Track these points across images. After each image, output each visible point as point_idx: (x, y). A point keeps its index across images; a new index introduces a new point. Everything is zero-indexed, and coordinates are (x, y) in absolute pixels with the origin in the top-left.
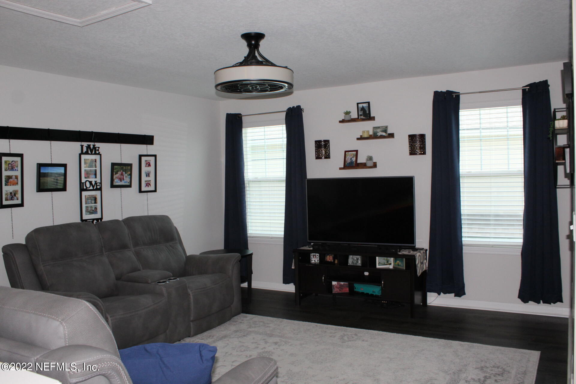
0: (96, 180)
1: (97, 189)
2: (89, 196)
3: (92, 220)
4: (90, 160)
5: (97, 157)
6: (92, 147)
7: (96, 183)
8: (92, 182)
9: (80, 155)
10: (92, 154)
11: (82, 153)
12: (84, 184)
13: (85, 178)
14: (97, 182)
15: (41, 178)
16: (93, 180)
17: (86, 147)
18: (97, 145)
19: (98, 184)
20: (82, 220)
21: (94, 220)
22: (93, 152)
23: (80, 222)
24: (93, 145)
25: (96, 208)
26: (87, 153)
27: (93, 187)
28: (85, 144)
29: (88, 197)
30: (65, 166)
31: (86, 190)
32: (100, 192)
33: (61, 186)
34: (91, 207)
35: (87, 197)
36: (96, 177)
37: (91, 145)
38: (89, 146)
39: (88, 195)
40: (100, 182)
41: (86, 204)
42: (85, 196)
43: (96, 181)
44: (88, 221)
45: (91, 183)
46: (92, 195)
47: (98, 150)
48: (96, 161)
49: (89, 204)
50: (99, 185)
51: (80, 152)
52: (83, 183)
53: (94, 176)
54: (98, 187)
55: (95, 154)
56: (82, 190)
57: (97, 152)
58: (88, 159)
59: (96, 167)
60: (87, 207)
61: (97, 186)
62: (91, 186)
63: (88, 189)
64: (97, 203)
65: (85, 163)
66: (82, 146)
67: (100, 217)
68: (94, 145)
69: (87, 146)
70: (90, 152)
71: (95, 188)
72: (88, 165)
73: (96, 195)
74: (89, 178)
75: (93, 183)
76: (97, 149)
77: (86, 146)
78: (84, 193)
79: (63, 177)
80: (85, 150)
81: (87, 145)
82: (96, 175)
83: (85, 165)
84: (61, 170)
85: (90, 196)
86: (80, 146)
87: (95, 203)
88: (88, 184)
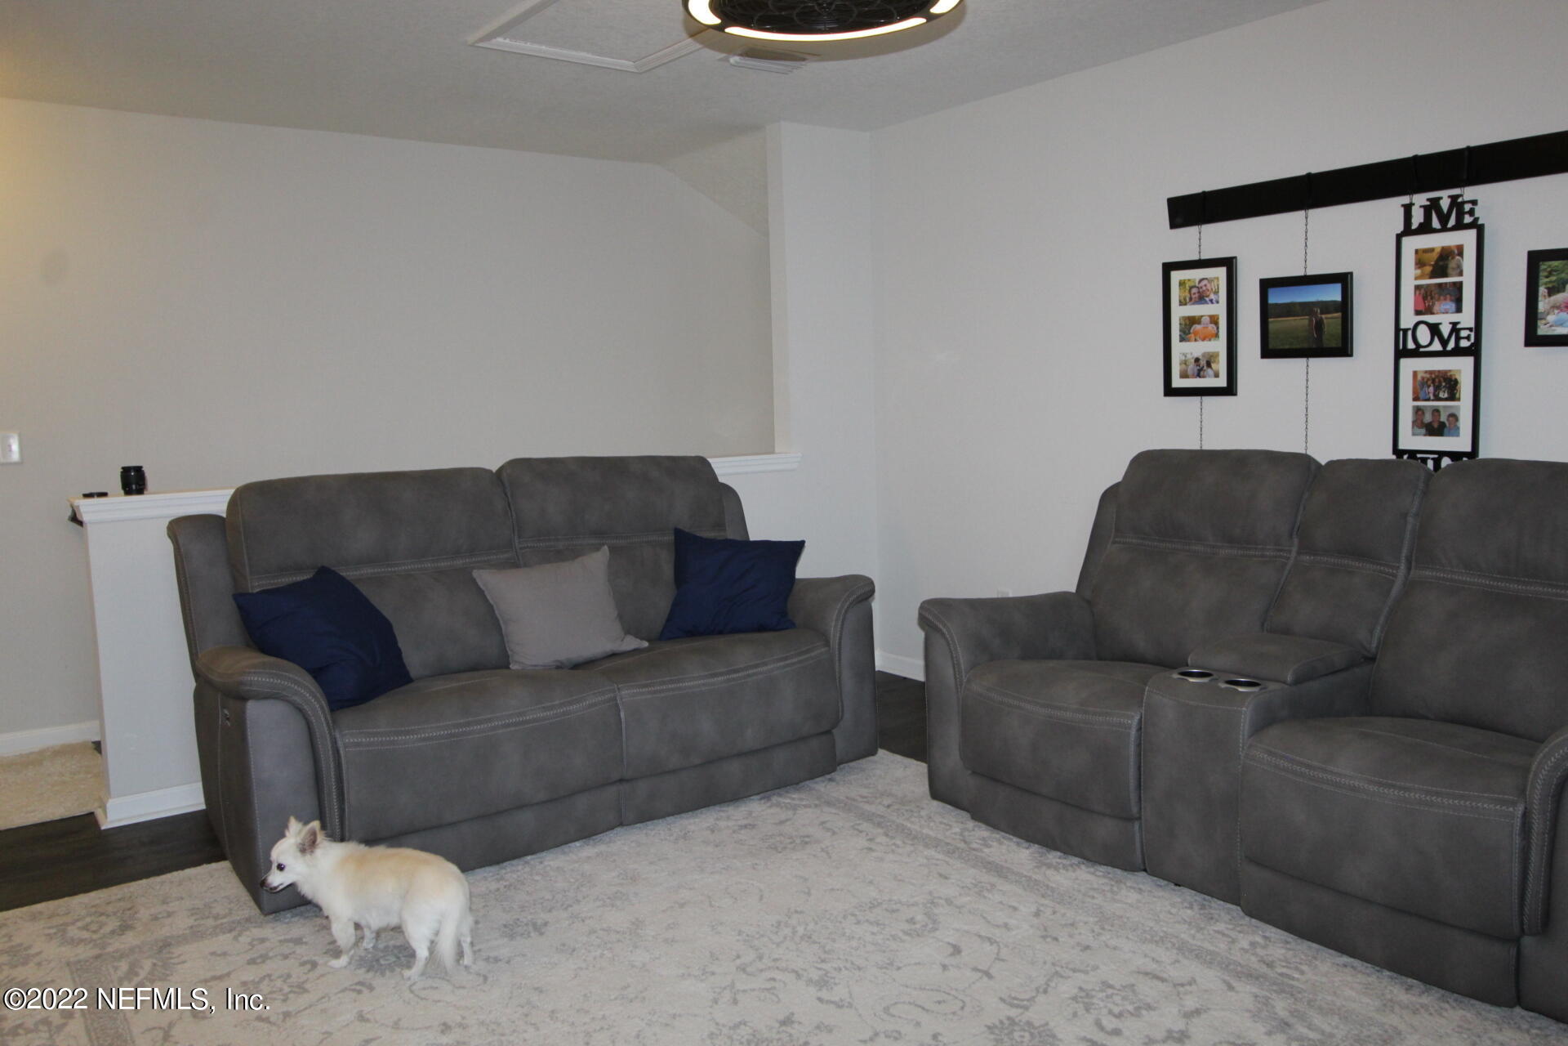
0: (1455, 318)
1: (1458, 352)
2: (1428, 376)
3: (1436, 456)
4: (1438, 250)
5: (1468, 238)
6: (1445, 204)
7: (1455, 329)
8: (1441, 326)
9: (1399, 237)
10: (1444, 229)
11: (1408, 231)
12: (1410, 333)
13: (1418, 313)
14: (1459, 326)
15: (1270, 320)
16: (1445, 321)
17: (1422, 210)
18: (1469, 193)
19: (1464, 334)
20: (1397, 452)
21: (1442, 454)
22: (1452, 222)
23: (1394, 457)
24: (1449, 197)
25: (1454, 417)
26: (1425, 229)
27: (1444, 343)
28: (1420, 199)
29: (1423, 378)
30: (1344, 280)
31: (1417, 353)
32: (1470, 360)
33: (1335, 343)
34: (1436, 411)
35: (1419, 378)
36: (1459, 310)
37: (1440, 198)
38: (1434, 204)
39: (1426, 372)
40: (1472, 324)
41: (1416, 399)
42: (1415, 374)
43: (1454, 324)
44: (1419, 456)
45: (1434, 329)
46: (1439, 371)
47: (1471, 213)
48: (1461, 254)
49: (1428, 400)
50: (1468, 338)
51: (1400, 228)
52: (1405, 331)
53: (1452, 306)
54: (1464, 344)
55: (1460, 226)
56: (1401, 353)
57: (1468, 219)
58: (1432, 250)
59: (1461, 274)
60: (1418, 411)
61: (1458, 339)
62: (1436, 340)
63: (1422, 350)
64: (1459, 400)
65: (1420, 264)
66: (1408, 209)
67: (1468, 448)
68: (1454, 198)
69: (1428, 203)
70: (1436, 224)
71: (1451, 345)
72: (1428, 269)
73: (1459, 371)
74: (1432, 313)
75: (1445, 330)
76: (1467, 207)
77: (1421, 207)
78: (1408, 365)
79: (1339, 314)
80: (1418, 218)
81: (1428, 200)
82: (1458, 302)
83: (1419, 272)
84: (1333, 294)
85: (1433, 376)
86: (1402, 209)
87: (1453, 397)
88: (1424, 335)
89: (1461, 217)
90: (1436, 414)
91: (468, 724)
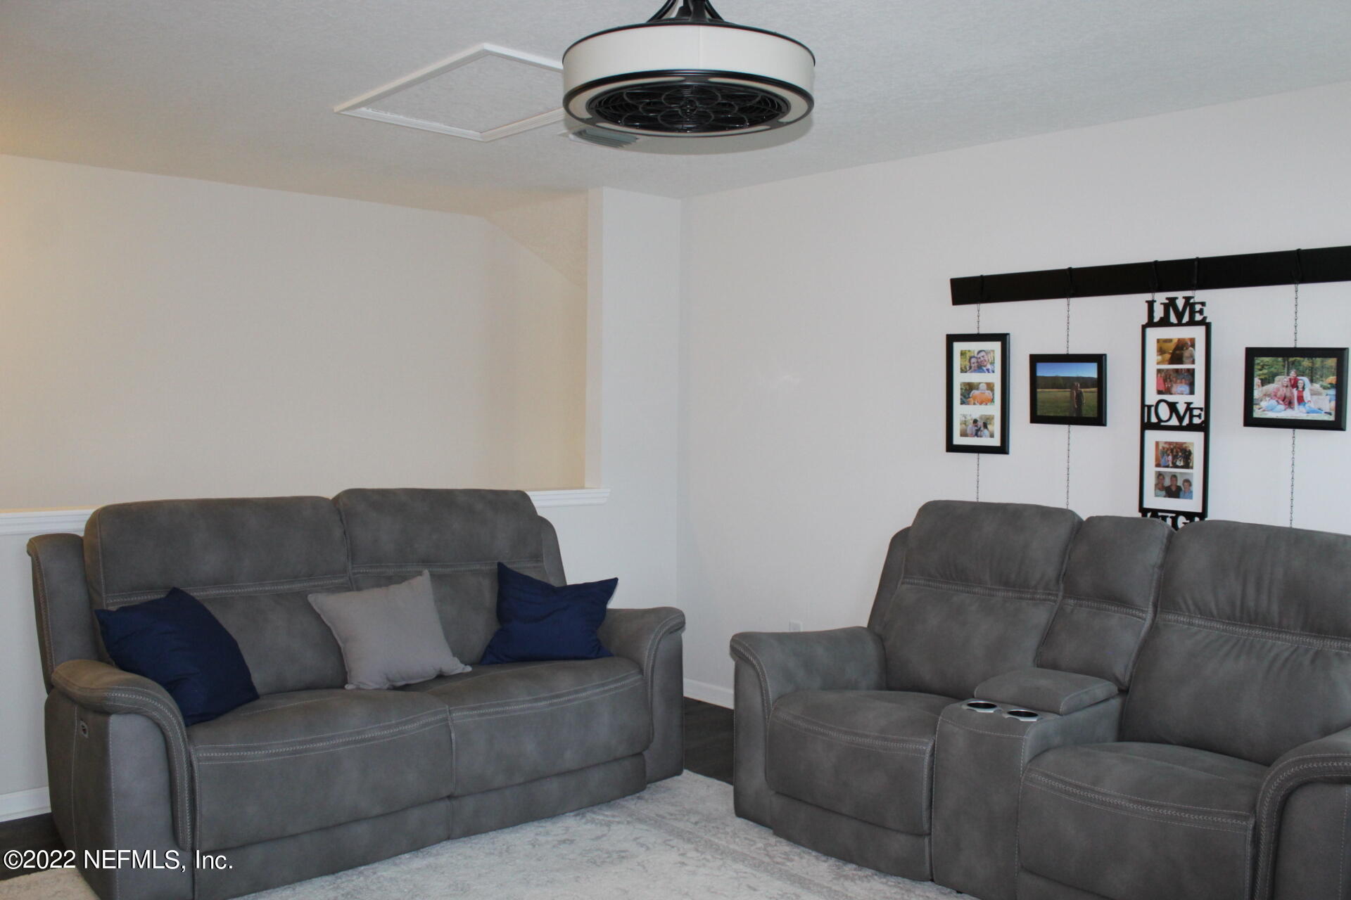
0: (1189, 398)
1: (1191, 427)
2: (1167, 446)
3: (1174, 515)
4: (1175, 341)
5: (1198, 333)
6: (1180, 304)
7: (1189, 408)
8: (1178, 405)
9: (1144, 327)
10: (1180, 324)
11: (1151, 323)
12: (1153, 409)
13: (1160, 392)
14: (1192, 406)
15: (1038, 390)
16: (1181, 400)
17: (1162, 306)
18: (1199, 295)
19: (1196, 412)
20: (1144, 511)
21: (1179, 513)
22: (1186, 319)
23: (1139, 515)
24: (1184, 298)
25: (1188, 482)
26: (1165, 322)
27: (1181, 419)
28: (1161, 297)
29: (1164, 448)
30: (1099, 360)
31: (1158, 426)
32: (1201, 435)
33: (1093, 414)
34: (1174, 477)
35: (1160, 448)
36: (1192, 392)
37: (1176, 298)
38: (1172, 301)
39: (1166, 443)
40: (1202, 405)
41: (1158, 465)
42: (1157, 444)
43: (1189, 404)
44: (1160, 514)
45: (1173, 407)
46: (1177, 443)
47: (1201, 312)
48: (1193, 345)
49: (1168, 467)
50: (1199, 416)
51: (1145, 321)
52: (1149, 407)
53: (1186, 388)
54: (1196, 421)
55: (1192, 322)
56: (1146, 426)
57: (1198, 317)
58: (1170, 341)
59: (1193, 362)
60: (1160, 476)
61: (1191, 417)
62: (1174, 416)
63: (1162, 424)
64: (1192, 468)
65: (1161, 351)
66: (1151, 304)
67: (1199, 510)
68: (1187, 299)
69: (1167, 301)
70: (1173, 319)
71: (1186, 422)
72: (1168, 356)
73: (1192, 444)
74: (1171, 394)
75: (1181, 408)
76: (1198, 307)
77: (1161, 304)
78: (1152, 436)
79: (1095, 389)
80: (1159, 313)
81: (1167, 299)
82: (1192, 385)
83: (1160, 358)
84: (1090, 371)
85: (1172, 447)
86: (1146, 304)
87: (1187, 465)
88: (1164, 411)
89: (1192, 315)
90: (1174, 479)
91: (312, 741)
